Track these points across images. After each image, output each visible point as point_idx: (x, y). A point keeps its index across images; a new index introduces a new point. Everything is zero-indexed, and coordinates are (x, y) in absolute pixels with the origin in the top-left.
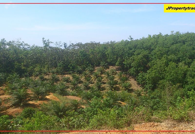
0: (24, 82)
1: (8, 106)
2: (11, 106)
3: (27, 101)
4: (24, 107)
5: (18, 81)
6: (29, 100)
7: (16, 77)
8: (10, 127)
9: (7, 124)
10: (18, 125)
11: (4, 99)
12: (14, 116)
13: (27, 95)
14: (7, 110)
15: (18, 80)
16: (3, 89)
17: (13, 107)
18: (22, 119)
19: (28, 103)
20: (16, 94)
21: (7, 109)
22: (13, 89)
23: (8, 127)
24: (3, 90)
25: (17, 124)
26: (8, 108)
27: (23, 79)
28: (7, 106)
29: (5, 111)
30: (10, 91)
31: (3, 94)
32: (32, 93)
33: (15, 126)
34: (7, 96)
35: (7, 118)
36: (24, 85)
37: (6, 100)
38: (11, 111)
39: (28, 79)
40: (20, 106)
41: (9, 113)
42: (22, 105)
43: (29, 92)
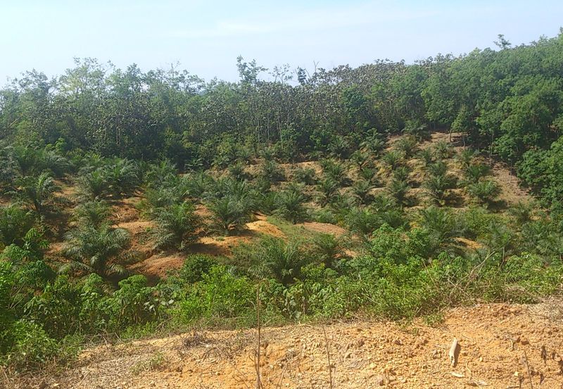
0: (188, 186)
1: (147, 249)
2: (156, 252)
3: (196, 238)
4: (187, 253)
5: (175, 183)
6: (203, 234)
7: (167, 171)
8: (151, 307)
9: (143, 298)
10: (171, 302)
11: (136, 232)
12: (163, 277)
13: (195, 221)
14: (145, 261)
15: (174, 179)
16: (135, 204)
17: (159, 252)
18: (181, 286)
19: (199, 242)
20: (168, 218)
21: (144, 258)
22: (160, 204)
23: (145, 306)
24: (134, 208)
25: (168, 300)
26: (149, 255)
27: (186, 176)
28: (144, 249)
29: (139, 265)
30: (152, 211)
31: (135, 219)
32: (209, 214)
33: (164, 303)
34: (145, 224)
35: (142, 284)
36: (187, 192)
37: (143, 235)
38: (157, 263)
39: (200, 176)
40: (179, 251)
41: (151, 269)
42: (182, 247)
43: (201, 214)
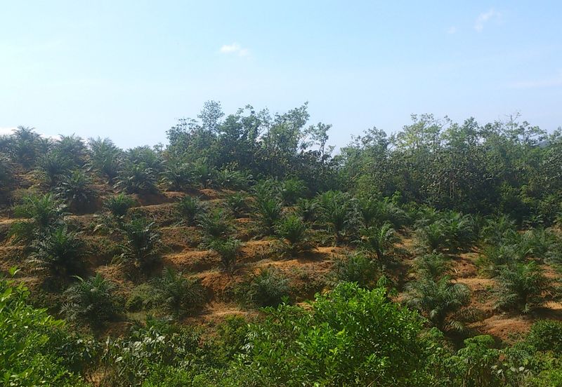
0: (532, 244)
1: (488, 308)
2: (496, 312)
3: (542, 300)
4: (533, 318)
5: (515, 240)
6: (549, 298)
7: (505, 227)
8: (499, 372)
9: (490, 360)
10: (521, 369)
11: (475, 289)
12: (506, 340)
13: (541, 283)
14: (485, 320)
15: (514, 236)
16: (473, 259)
17: (500, 313)
18: (531, 353)
19: (546, 306)
20: (510, 277)
21: (485, 318)
22: (501, 262)
23: (492, 370)
24: (473, 264)
25: (517, 366)
26: (489, 314)
27: (529, 233)
28: (484, 308)
29: (478, 324)
30: (491, 268)
31: (473, 275)
32: (557, 276)
33: (513, 369)
34: (485, 282)
35: (489, 345)
36: (531, 250)
37: (483, 293)
38: (498, 324)
39: (543, 234)
40: (523, 314)
41: (492, 330)
42: (527, 309)
43: (547, 275)
